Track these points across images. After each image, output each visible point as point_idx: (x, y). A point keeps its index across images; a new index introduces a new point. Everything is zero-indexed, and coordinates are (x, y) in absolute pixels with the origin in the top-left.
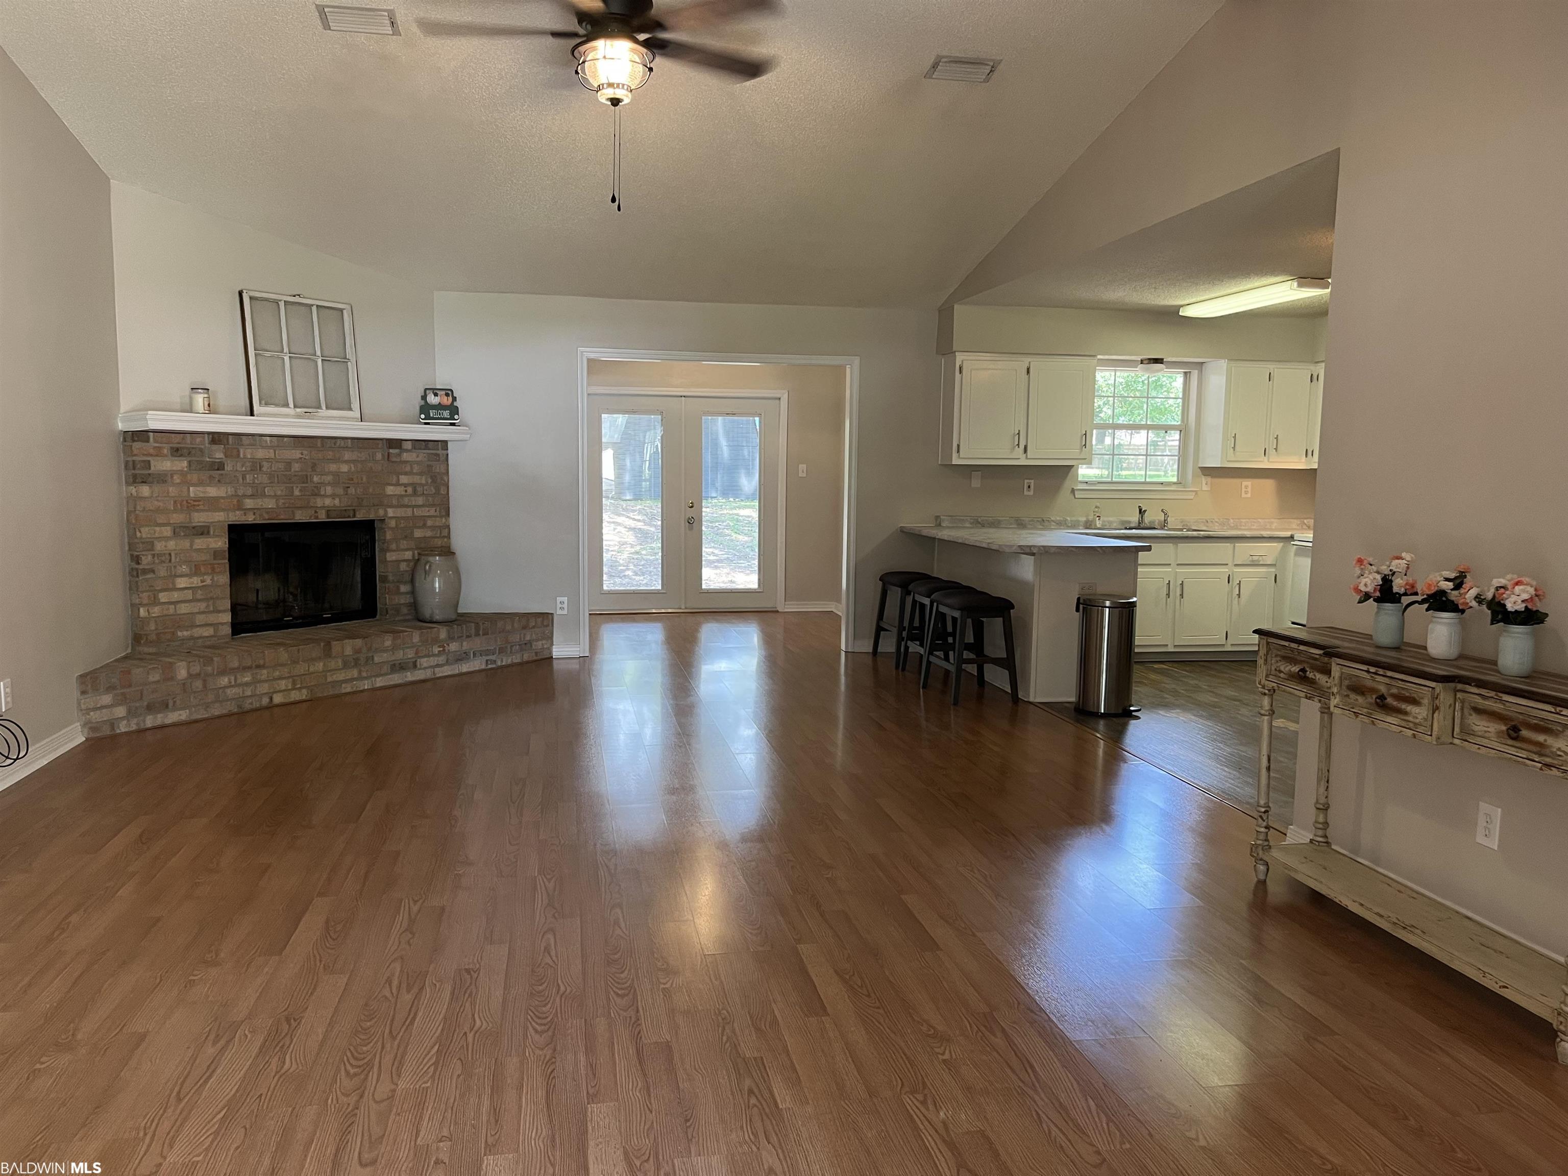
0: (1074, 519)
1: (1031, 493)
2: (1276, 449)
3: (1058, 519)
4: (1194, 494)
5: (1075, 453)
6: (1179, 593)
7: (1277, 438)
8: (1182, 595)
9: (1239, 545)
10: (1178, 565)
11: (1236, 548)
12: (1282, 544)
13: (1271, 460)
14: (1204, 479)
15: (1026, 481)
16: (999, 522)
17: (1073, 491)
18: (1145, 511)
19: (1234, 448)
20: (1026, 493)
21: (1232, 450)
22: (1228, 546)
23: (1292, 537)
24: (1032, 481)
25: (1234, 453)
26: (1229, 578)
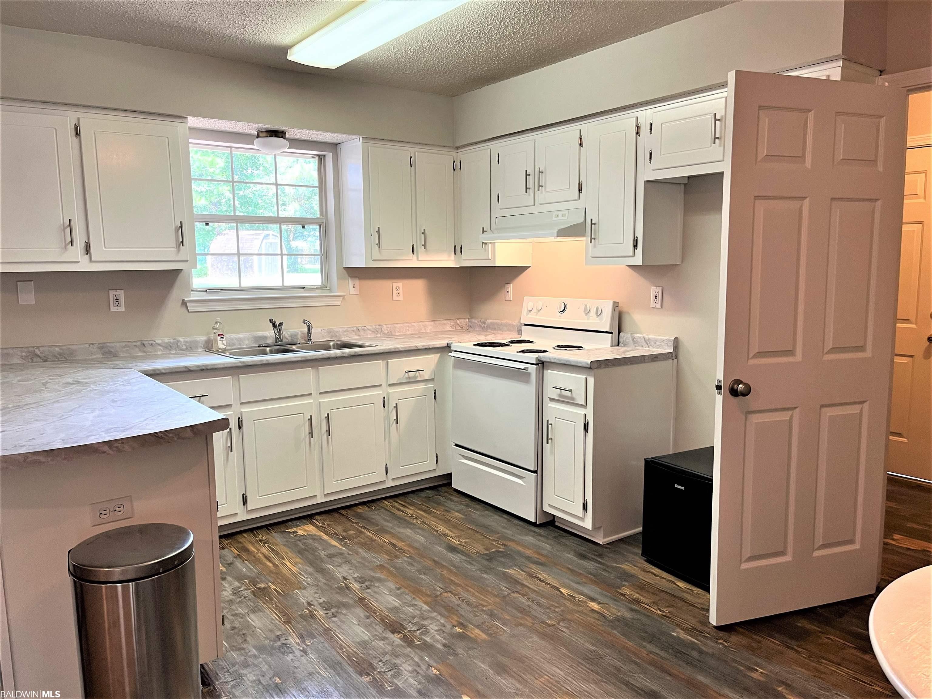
0: (188, 339)
1: (121, 309)
2: (424, 245)
3: (166, 340)
4: (341, 298)
5: (170, 253)
6: (325, 428)
7: (424, 233)
8: (328, 431)
9: (393, 362)
10: (321, 393)
11: (390, 364)
12: (439, 355)
13: (420, 259)
14: (351, 282)
15: (112, 293)
16: (72, 353)
17: (184, 303)
18: (281, 324)
19: (379, 245)
20: (113, 309)
21: (377, 247)
22: (380, 363)
23: (448, 348)
25: (380, 251)
26: (384, 401)
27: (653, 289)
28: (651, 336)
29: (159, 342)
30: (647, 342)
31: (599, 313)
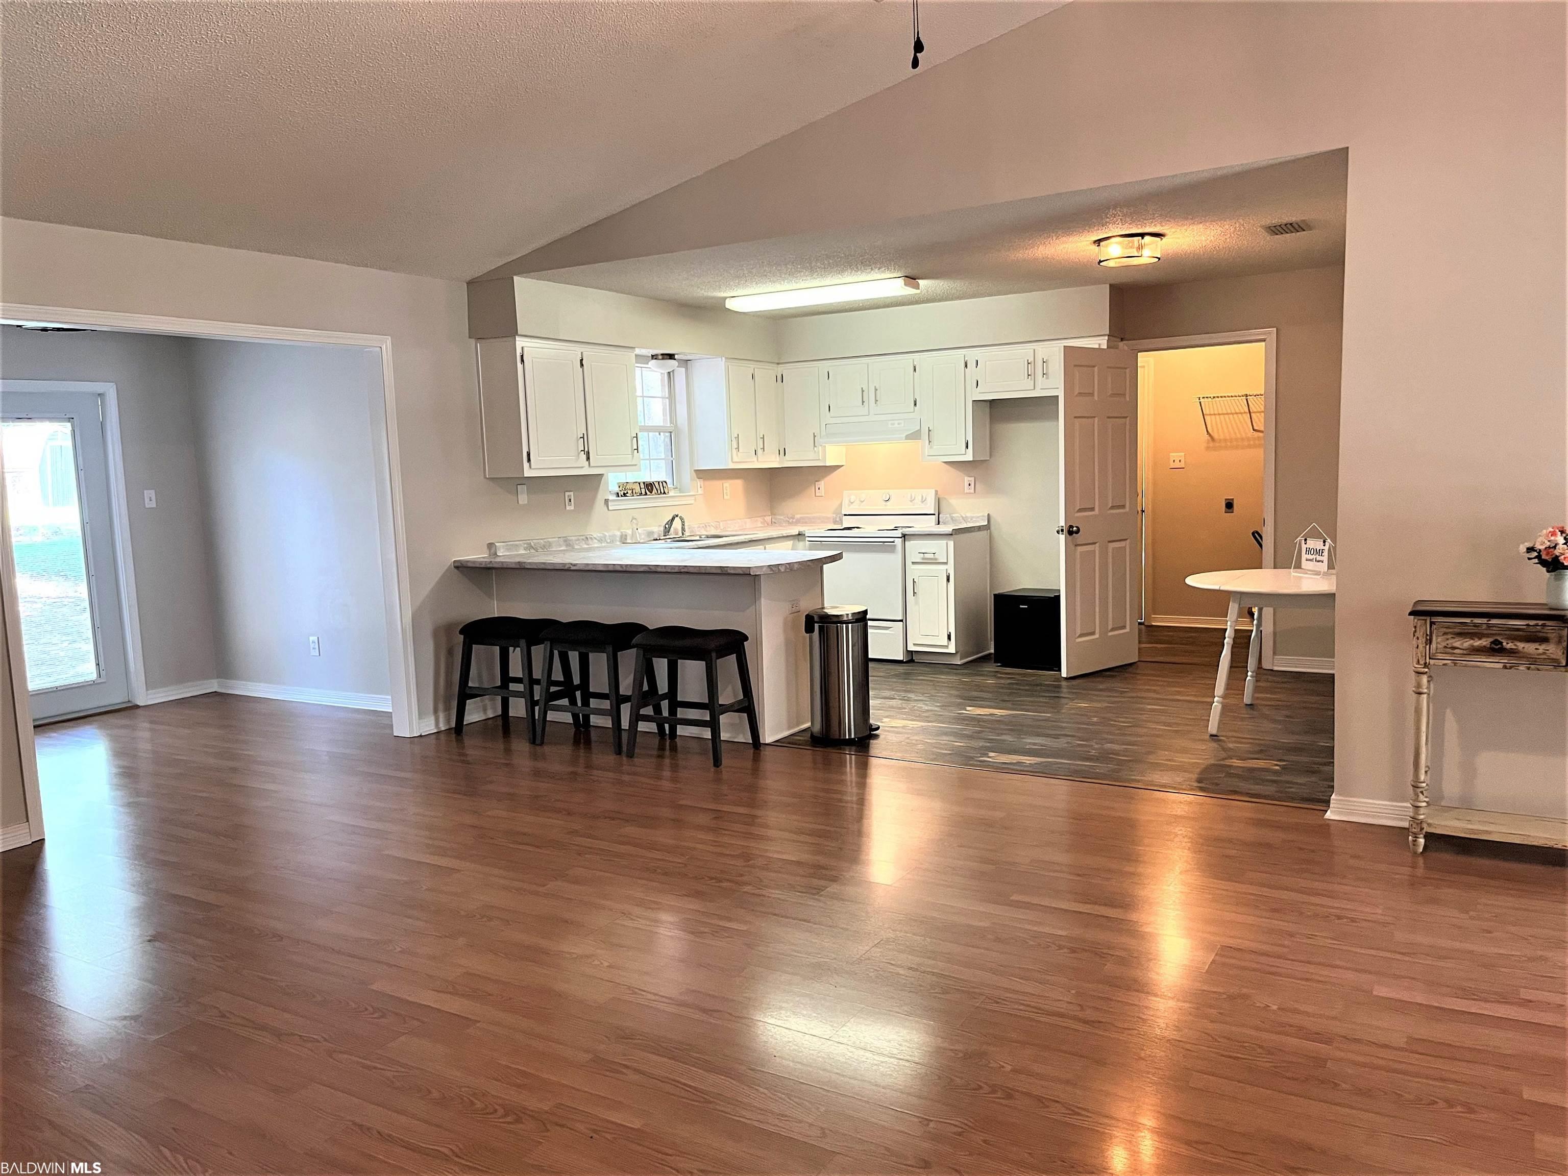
0: (609, 534)
1: (572, 508)
2: (763, 449)
4: (693, 498)
5: (628, 459)
7: (763, 438)
13: (761, 461)
14: (699, 482)
15: (567, 494)
16: (550, 544)
17: (606, 502)
20: (568, 508)
21: (738, 451)
24: (572, 493)
25: (739, 455)
27: (967, 479)
28: (968, 515)
29: (595, 536)
30: (965, 519)
31: (923, 501)
